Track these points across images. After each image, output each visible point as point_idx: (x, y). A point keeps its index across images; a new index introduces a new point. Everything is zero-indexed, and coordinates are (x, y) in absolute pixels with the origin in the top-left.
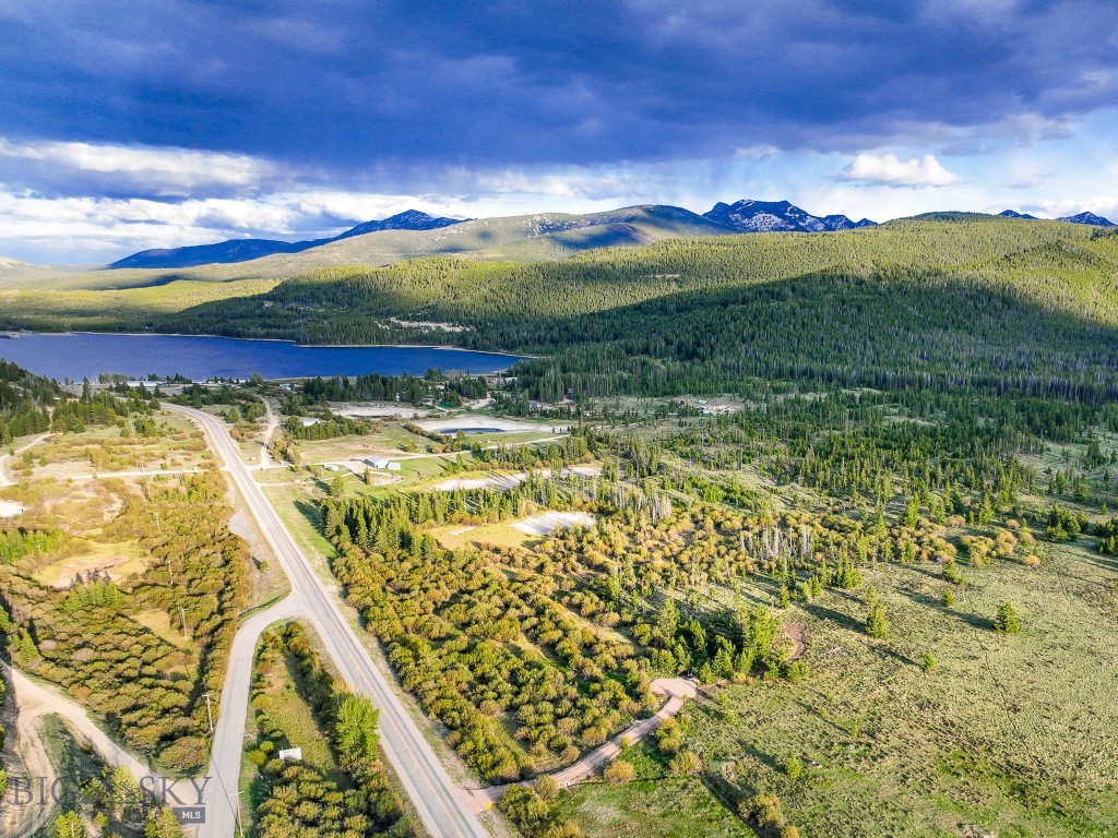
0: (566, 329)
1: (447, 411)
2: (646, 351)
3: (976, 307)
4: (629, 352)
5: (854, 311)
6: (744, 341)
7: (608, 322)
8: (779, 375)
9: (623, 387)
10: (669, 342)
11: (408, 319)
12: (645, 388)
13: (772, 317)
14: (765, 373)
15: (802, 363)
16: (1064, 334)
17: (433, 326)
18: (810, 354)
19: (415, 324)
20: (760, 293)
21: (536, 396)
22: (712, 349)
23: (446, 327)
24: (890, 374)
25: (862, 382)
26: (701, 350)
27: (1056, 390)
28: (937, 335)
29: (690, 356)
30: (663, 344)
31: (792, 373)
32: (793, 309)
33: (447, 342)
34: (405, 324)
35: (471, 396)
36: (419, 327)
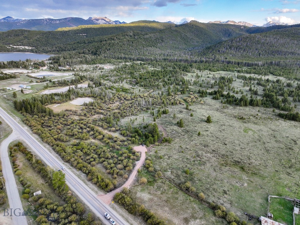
0: (61, 48)
2: (84, 53)
4: (80, 53)
5: (131, 43)
6: (108, 50)
7: (71, 46)
8: (118, 58)
9: (81, 63)
10: (89, 51)
11: (15, 45)
12: (87, 63)
13: (113, 44)
14: (115, 58)
15: (123, 55)
17: (23, 47)
18: (124, 53)
19: (18, 47)
20: (109, 39)
22: (100, 52)
23: (27, 48)
24: (144, 58)
26: (98, 53)
29: (95, 54)
30: (88, 51)
31: (121, 58)
32: (118, 42)
33: (28, 51)
34: (15, 47)
36: (19, 48)
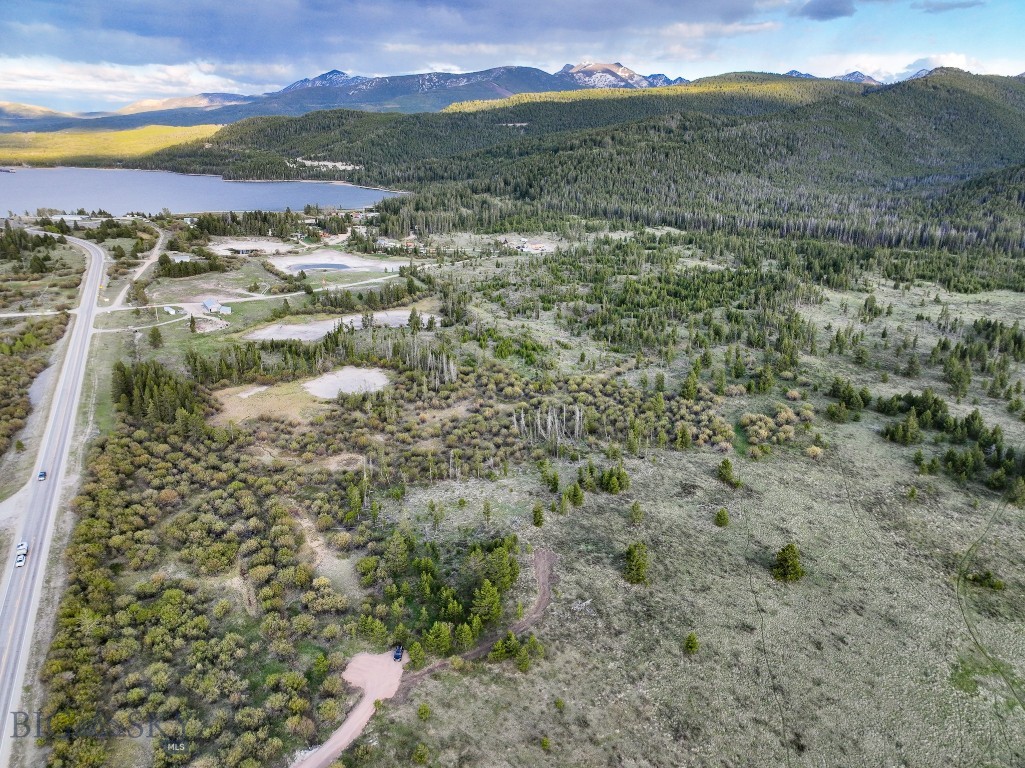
0: (430, 169)
1: (308, 246)
2: (488, 190)
3: (765, 153)
4: (475, 191)
5: (662, 157)
6: (568, 182)
7: (464, 163)
8: (595, 214)
9: (461, 224)
10: (506, 183)
11: (311, 159)
12: (481, 225)
13: (593, 162)
14: (585, 212)
15: (614, 203)
16: (838, 177)
17: (330, 165)
18: (622, 195)
19: (316, 163)
20: (585, 141)
21: (385, 233)
22: (541, 190)
23: (340, 166)
24: (688, 215)
25: (664, 222)
26: (532, 191)
27: (832, 233)
28: (730, 178)
29: (524, 195)
30: (502, 184)
31: (605, 213)
32: (611, 155)
33: (340, 178)
34: (308, 163)
35: (333, 232)
36: (318, 166)
